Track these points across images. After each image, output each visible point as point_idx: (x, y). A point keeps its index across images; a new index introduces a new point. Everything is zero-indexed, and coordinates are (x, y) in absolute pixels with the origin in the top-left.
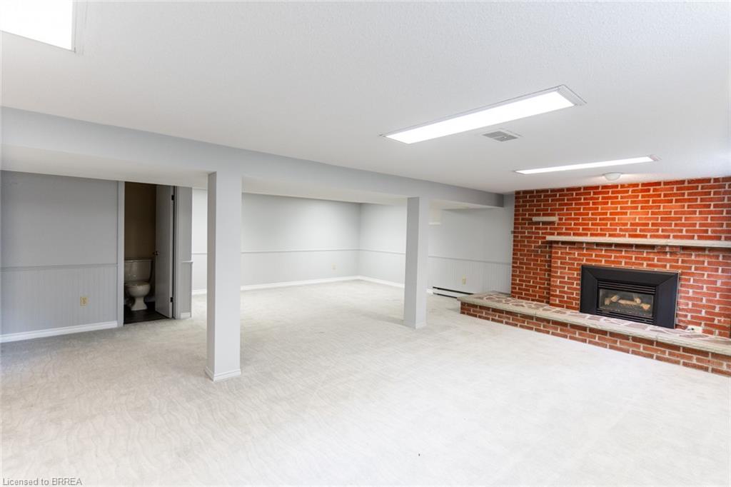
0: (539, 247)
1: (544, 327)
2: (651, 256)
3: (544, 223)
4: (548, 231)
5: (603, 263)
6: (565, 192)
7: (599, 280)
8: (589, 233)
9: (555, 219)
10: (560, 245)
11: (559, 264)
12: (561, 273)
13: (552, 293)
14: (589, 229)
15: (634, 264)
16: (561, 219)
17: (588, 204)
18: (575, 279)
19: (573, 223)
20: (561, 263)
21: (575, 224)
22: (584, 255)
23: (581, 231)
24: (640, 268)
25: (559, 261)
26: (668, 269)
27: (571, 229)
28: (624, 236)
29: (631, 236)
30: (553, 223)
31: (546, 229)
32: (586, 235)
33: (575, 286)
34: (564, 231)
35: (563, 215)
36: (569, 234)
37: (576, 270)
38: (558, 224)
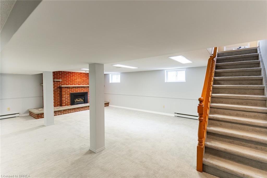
0: (56, 89)
1: (70, 111)
2: (83, 89)
3: (57, 81)
4: (58, 84)
5: (75, 92)
6: (63, 72)
7: (75, 96)
8: (69, 84)
9: (61, 80)
10: (64, 88)
11: (64, 94)
12: (65, 96)
13: (63, 102)
14: (69, 83)
15: (80, 91)
16: (62, 80)
17: (69, 76)
18: (69, 97)
19: (65, 81)
20: (65, 93)
21: (66, 82)
22: (71, 90)
23: (67, 84)
24: (81, 92)
25: (64, 93)
26: (86, 91)
27: (65, 83)
28: (77, 85)
29: (78, 85)
30: (60, 81)
31: (58, 83)
32: (69, 85)
33: (69, 99)
34: (63, 84)
35: (63, 79)
36: (64, 85)
37: (69, 94)
38: (61, 82)
